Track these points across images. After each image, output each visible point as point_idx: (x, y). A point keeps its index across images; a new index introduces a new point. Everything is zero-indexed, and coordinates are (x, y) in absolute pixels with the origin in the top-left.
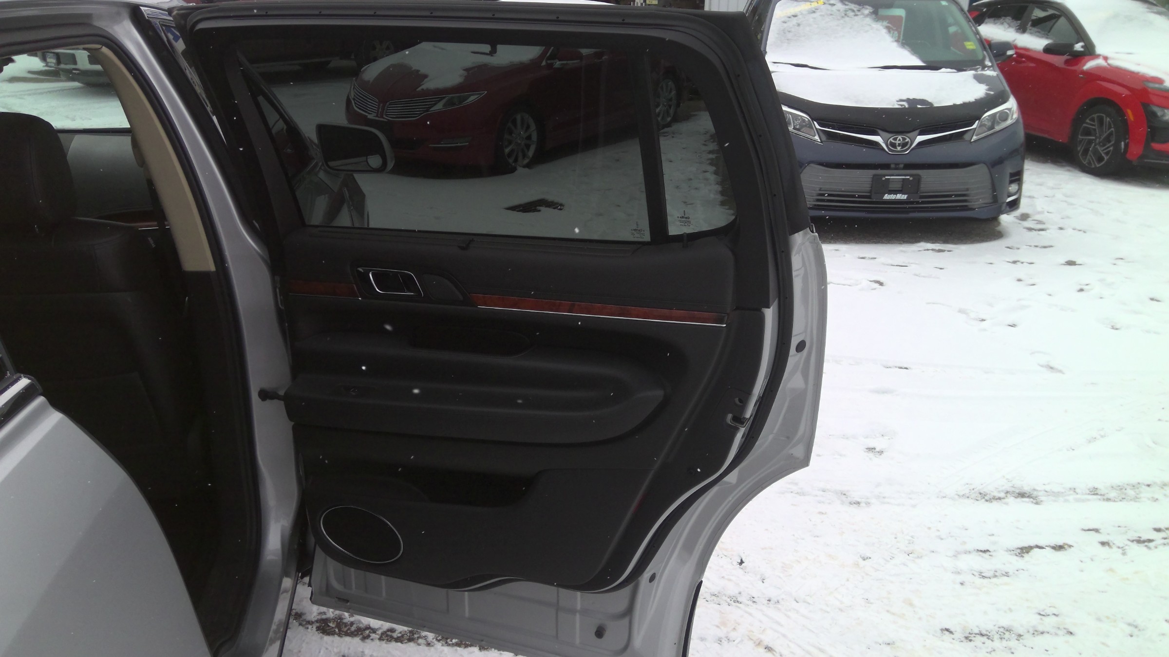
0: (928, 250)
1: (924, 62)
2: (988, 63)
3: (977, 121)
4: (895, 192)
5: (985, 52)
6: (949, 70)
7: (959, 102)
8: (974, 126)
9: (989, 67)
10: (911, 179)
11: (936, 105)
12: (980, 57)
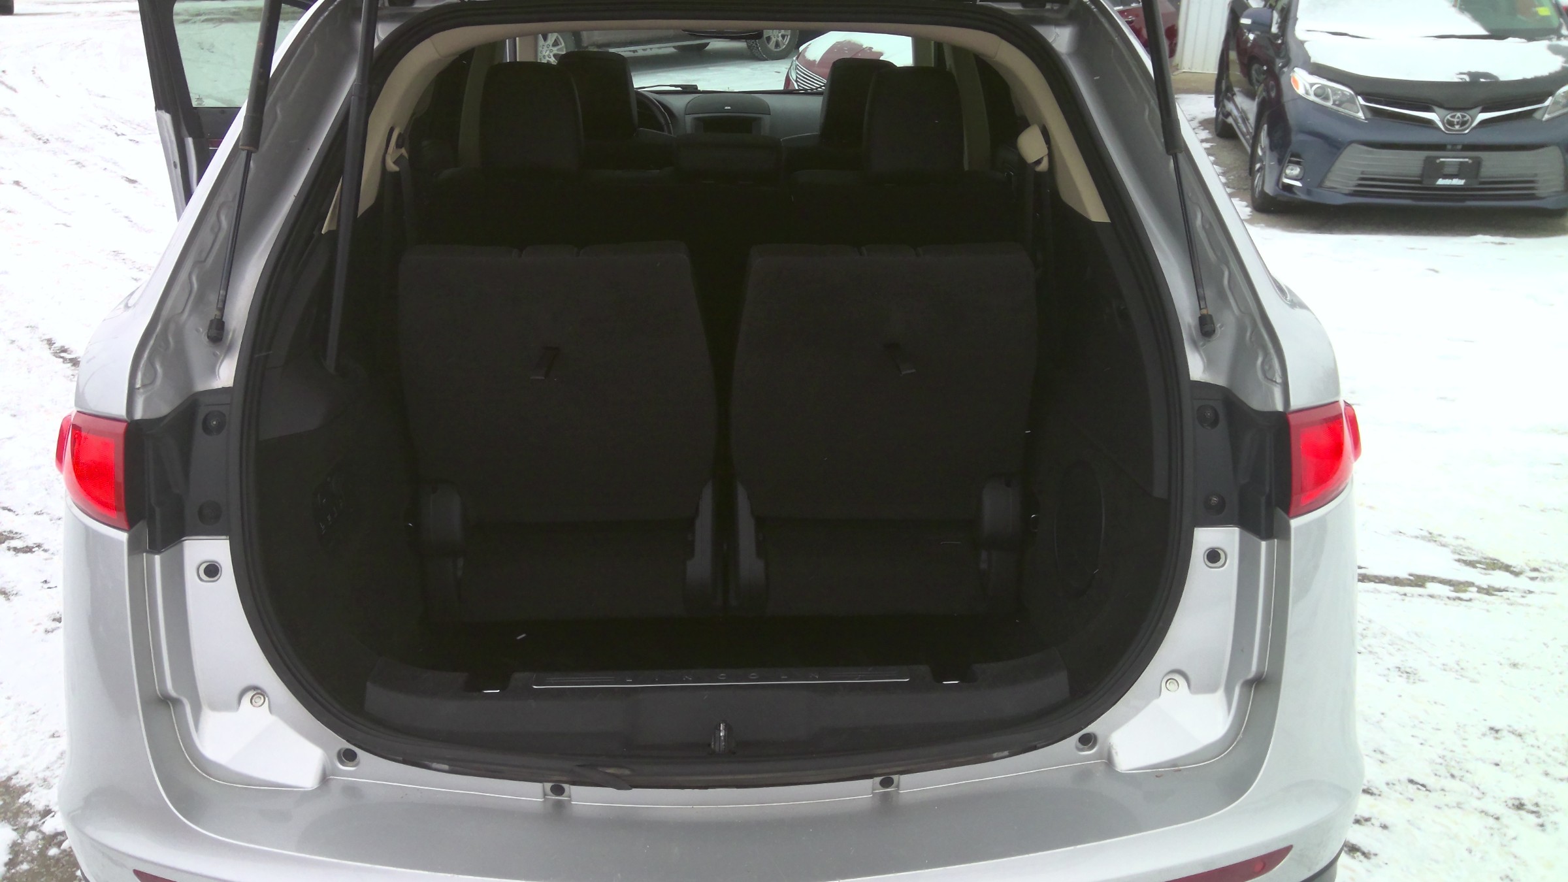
0: (1486, 243)
1: (1489, 31)
2: (1564, 32)
3: (1550, 98)
4: (1451, 177)
5: (1562, 20)
6: (1519, 40)
7: (1530, 76)
8: (1548, 102)
9: (1565, 37)
10: (1470, 161)
11: (1501, 79)
12: (1556, 25)
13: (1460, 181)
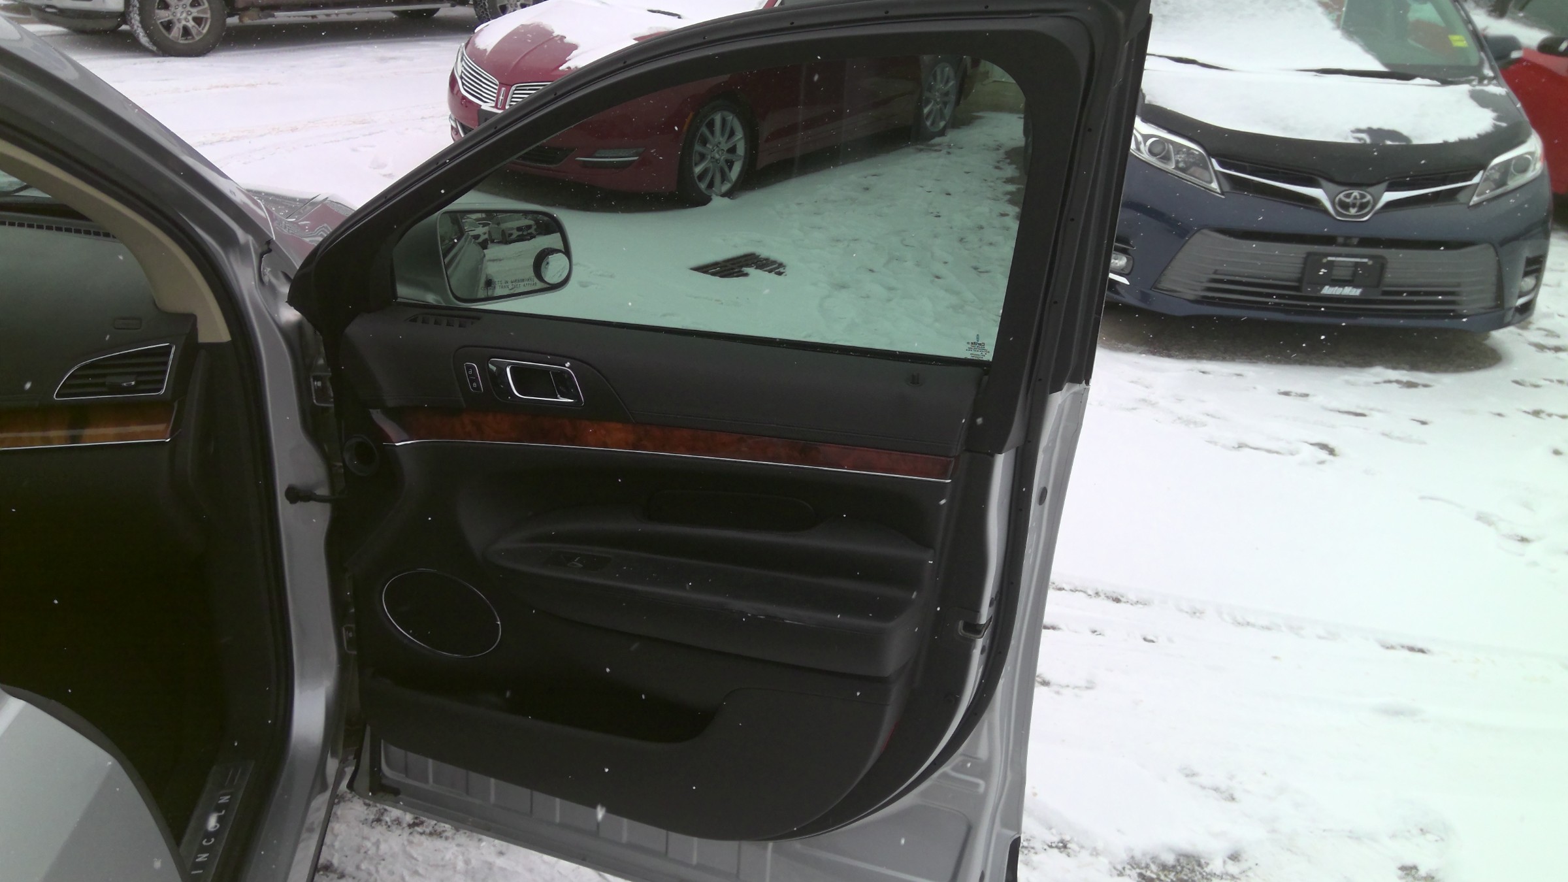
0: (1390, 382)
1: (1386, 65)
2: (1488, 72)
3: (1481, 173)
4: (1343, 283)
5: (1482, 54)
6: (1428, 81)
7: (1452, 138)
8: (1476, 179)
9: (1491, 79)
10: (1370, 263)
11: (1416, 142)
12: (1474, 61)
13: (1355, 290)
